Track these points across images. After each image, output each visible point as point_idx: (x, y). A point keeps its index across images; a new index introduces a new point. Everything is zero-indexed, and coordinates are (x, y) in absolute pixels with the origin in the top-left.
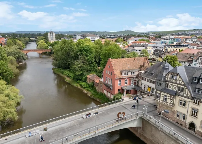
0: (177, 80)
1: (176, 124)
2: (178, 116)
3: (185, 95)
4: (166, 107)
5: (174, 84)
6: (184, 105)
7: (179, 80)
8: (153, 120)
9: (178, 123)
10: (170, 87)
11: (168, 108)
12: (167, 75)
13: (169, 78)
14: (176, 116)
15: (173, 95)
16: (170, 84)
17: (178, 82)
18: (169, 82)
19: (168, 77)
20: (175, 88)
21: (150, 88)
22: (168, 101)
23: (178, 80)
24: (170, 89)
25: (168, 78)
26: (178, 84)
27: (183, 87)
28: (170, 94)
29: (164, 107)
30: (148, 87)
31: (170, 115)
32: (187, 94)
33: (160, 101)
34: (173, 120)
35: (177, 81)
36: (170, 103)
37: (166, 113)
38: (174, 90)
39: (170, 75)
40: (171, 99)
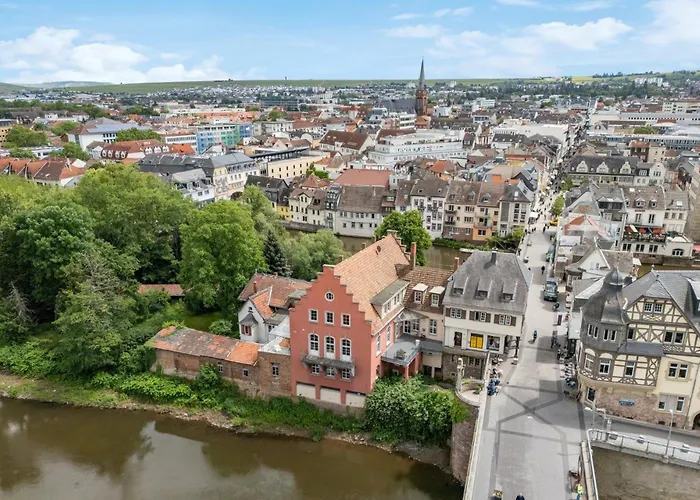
0: (664, 316)
1: (660, 427)
2: (661, 405)
3: (687, 350)
4: (624, 392)
5: (654, 327)
6: (682, 373)
7: (671, 313)
8: (628, 440)
9: (662, 423)
10: (642, 336)
11: (633, 393)
12: (634, 304)
13: (639, 312)
14: (656, 408)
15: (654, 357)
16: (643, 329)
17: (668, 319)
18: (637, 322)
19: (636, 310)
20: (656, 337)
21: (482, 336)
22: (640, 374)
23: (668, 314)
24: (641, 340)
25: (633, 312)
26: (666, 325)
27: (684, 330)
28: (646, 356)
29: (620, 391)
30: (472, 335)
31: (640, 407)
32: (692, 344)
33: (610, 381)
34: (648, 421)
35: (663, 319)
36: (647, 379)
37: (624, 409)
38: (656, 341)
39: (641, 306)
40: (648, 368)
